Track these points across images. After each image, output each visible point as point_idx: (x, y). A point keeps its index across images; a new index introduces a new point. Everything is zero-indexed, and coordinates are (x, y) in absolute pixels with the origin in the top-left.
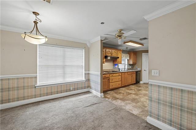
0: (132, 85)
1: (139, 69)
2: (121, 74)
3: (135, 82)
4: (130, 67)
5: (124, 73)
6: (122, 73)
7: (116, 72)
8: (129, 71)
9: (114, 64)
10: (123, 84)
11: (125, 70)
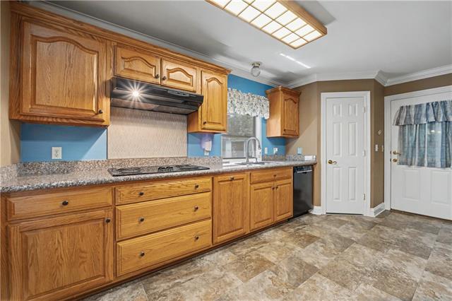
0: (277, 225)
1: (309, 159)
2: (209, 180)
3: (290, 214)
4: (276, 150)
5: (229, 177)
6: (220, 178)
7: (197, 168)
8: (266, 165)
9: (194, 134)
10: (223, 230)
11: (248, 163)
